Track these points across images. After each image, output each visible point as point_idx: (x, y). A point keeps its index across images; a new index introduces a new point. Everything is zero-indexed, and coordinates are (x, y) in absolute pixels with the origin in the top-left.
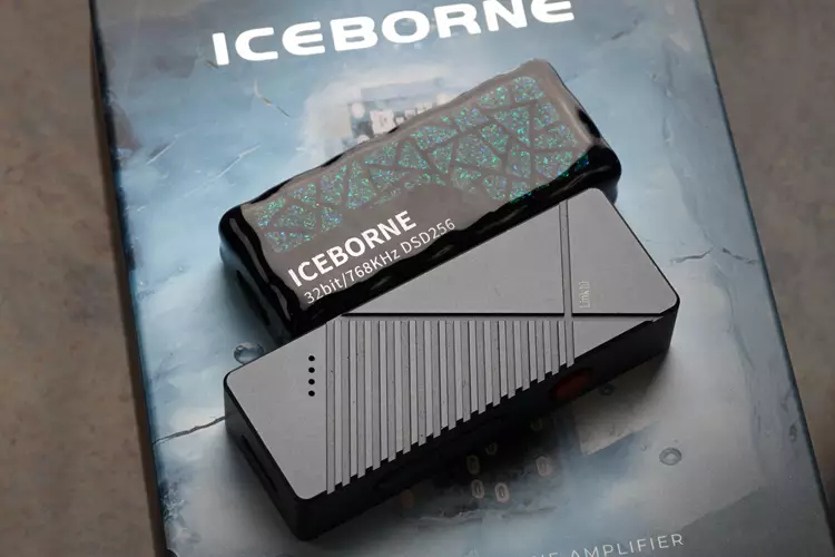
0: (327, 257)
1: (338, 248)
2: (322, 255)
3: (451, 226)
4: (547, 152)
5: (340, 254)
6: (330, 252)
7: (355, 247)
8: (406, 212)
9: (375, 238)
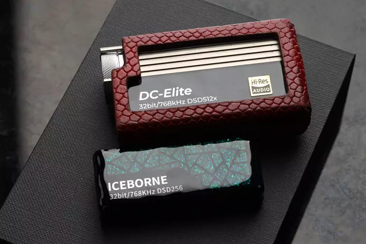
0: (126, 183)
1: (132, 181)
2: (125, 182)
3: (181, 189)
4: (234, 173)
5: (132, 184)
6: (128, 182)
7: (139, 183)
8: (166, 177)
9: (149, 183)
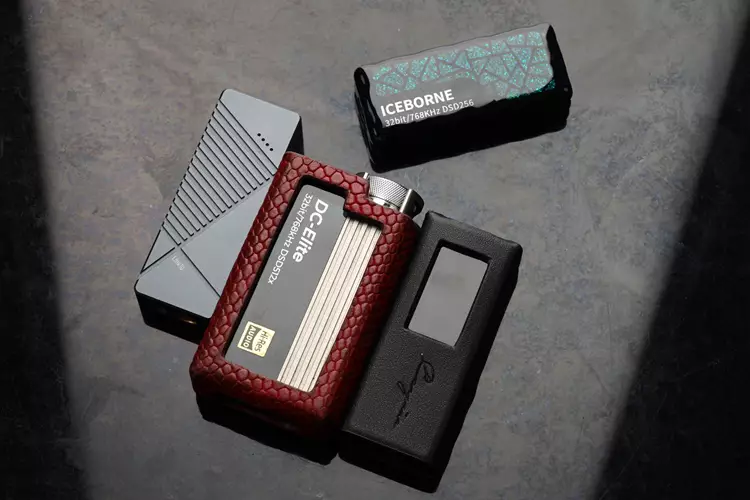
0: (403, 104)
1: (410, 101)
2: (401, 102)
3: (471, 104)
4: (533, 76)
5: (410, 104)
6: (405, 102)
7: (419, 102)
8: (450, 90)
9: (431, 100)
